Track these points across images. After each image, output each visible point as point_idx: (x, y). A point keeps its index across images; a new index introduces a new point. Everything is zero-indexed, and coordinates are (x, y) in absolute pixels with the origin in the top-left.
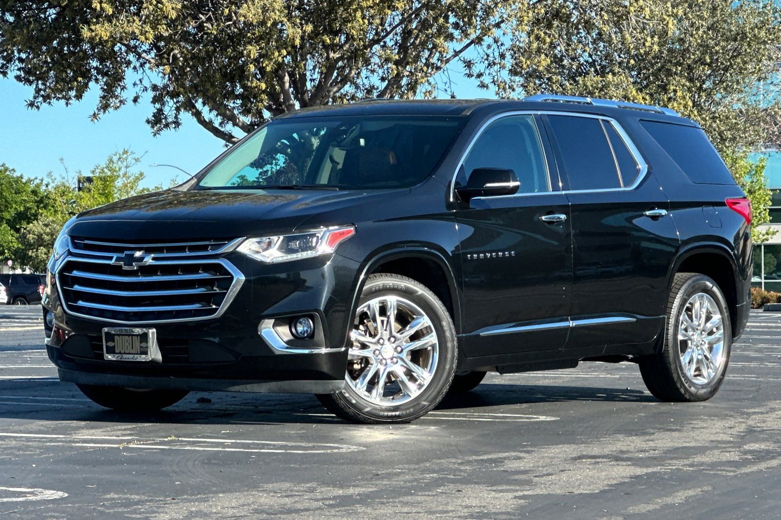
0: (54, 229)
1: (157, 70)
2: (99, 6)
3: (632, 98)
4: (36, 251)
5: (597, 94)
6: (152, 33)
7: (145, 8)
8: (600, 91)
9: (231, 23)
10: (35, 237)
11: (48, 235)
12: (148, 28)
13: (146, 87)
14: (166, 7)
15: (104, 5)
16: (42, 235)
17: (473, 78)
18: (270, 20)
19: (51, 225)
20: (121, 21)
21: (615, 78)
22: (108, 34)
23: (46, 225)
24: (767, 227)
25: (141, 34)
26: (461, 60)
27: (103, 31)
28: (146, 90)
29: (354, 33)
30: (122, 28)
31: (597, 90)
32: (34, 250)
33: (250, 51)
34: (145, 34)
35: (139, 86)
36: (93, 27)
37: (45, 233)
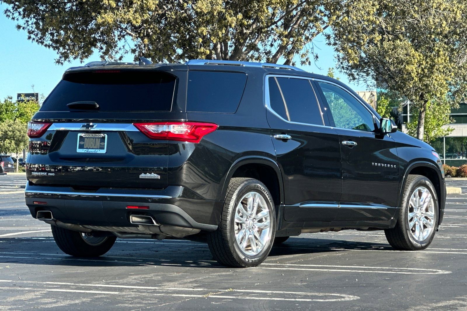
0: (15, 128)
1: (137, 41)
2: (107, 2)
3: (412, 55)
4: (4, 142)
5: (390, 53)
6: (140, 18)
7: (135, 3)
8: (392, 51)
9: (184, 11)
10: (3, 133)
11: (10, 132)
12: (137, 15)
13: (127, 51)
14: (150, 3)
15: (110, 2)
16: (7, 132)
17: (331, 45)
18: (216, 11)
19: (12, 126)
20: (120, 12)
21: (402, 43)
22: (113, 20)
23: (10, 126)
24: (448, 126)
25: (134, 19)
26: (324, 35)
27: (109, 17)
28: (127, 53)
29: (263, 18)
30: (121, 16)
31: (390, 50)
32: (2, 141)
33: (203, 31)
34: (136, 19)
35: (123, 50)
36: (103, 16)
37: (9, 130)
